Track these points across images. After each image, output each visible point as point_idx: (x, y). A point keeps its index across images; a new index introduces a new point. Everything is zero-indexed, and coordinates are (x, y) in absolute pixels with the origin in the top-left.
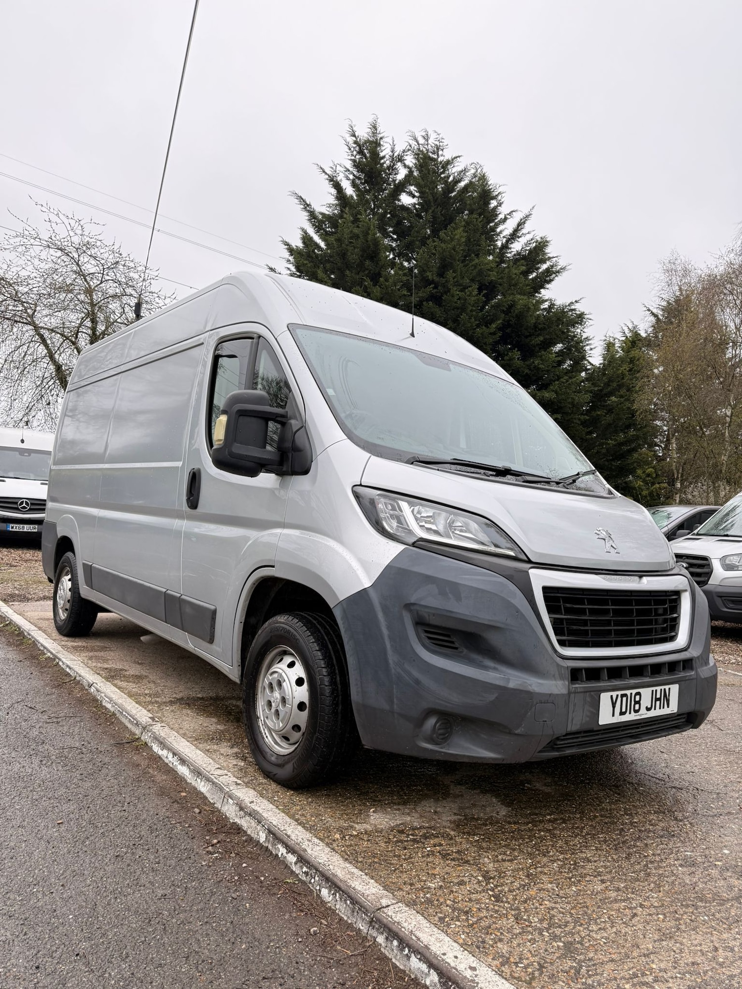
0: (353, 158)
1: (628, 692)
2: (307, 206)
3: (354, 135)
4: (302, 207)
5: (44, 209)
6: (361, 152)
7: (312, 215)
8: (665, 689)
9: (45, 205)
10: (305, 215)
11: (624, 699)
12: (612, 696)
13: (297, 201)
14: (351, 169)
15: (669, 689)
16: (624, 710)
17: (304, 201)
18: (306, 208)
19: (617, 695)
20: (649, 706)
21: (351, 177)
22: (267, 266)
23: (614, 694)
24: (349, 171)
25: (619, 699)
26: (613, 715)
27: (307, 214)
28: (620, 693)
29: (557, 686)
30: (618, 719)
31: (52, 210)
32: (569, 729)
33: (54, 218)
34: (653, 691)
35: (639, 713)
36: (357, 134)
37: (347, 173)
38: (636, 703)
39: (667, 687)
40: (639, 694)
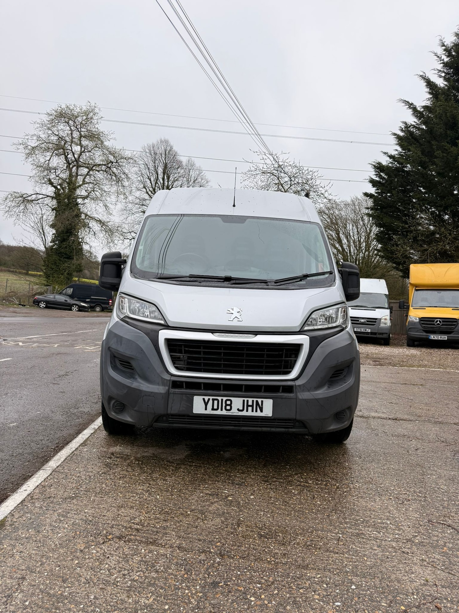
0: (442, 62)
1: (220, 398)
2: (411, 106)
3: (443, 45)
4: (408, 106)
5: (259, 154)
6: (449, 55)
7: (415, 109)
8: (257, 401)
9: (258, 151)
10: (410, 111)
11: (216, 402)
12: (204, 399)
13: (403, 104)
14: (442, 70)
15: (262, 402)
16: (215, 407)
17: (408, 102)
18: (410, 106)
19: (209, 399)
20: (241, 408)
21: (443, 75)
22: (382, 152)
23: (206, 398)
24: (440, 71)
25: (211, 402)
26: (206, 409)
27: (411, 110)
28: (211, 398)
29: (160, 389)
30: (209, 411)
31: (262, 153)
32: (169, 412)
33: (265, 157)
34: (244, 401)
35: (231, 411)
36: (445, 44)
37: (439, 73)
38: (226, 405)
39: (260, 400)
40: (231, 401)
